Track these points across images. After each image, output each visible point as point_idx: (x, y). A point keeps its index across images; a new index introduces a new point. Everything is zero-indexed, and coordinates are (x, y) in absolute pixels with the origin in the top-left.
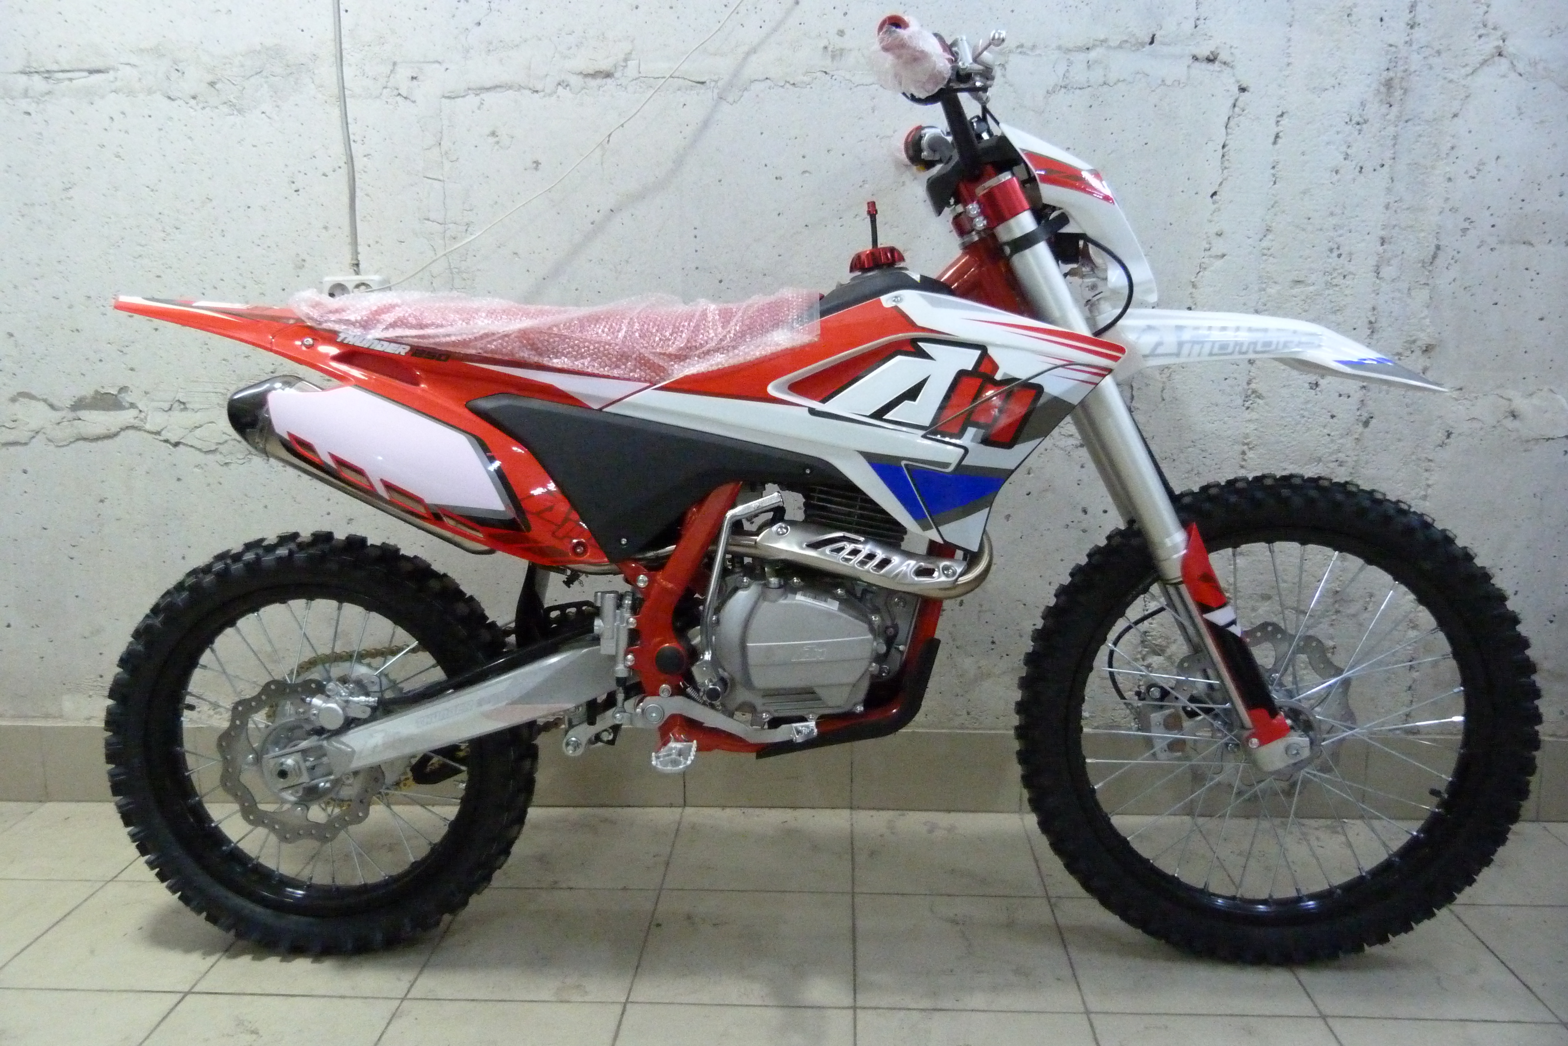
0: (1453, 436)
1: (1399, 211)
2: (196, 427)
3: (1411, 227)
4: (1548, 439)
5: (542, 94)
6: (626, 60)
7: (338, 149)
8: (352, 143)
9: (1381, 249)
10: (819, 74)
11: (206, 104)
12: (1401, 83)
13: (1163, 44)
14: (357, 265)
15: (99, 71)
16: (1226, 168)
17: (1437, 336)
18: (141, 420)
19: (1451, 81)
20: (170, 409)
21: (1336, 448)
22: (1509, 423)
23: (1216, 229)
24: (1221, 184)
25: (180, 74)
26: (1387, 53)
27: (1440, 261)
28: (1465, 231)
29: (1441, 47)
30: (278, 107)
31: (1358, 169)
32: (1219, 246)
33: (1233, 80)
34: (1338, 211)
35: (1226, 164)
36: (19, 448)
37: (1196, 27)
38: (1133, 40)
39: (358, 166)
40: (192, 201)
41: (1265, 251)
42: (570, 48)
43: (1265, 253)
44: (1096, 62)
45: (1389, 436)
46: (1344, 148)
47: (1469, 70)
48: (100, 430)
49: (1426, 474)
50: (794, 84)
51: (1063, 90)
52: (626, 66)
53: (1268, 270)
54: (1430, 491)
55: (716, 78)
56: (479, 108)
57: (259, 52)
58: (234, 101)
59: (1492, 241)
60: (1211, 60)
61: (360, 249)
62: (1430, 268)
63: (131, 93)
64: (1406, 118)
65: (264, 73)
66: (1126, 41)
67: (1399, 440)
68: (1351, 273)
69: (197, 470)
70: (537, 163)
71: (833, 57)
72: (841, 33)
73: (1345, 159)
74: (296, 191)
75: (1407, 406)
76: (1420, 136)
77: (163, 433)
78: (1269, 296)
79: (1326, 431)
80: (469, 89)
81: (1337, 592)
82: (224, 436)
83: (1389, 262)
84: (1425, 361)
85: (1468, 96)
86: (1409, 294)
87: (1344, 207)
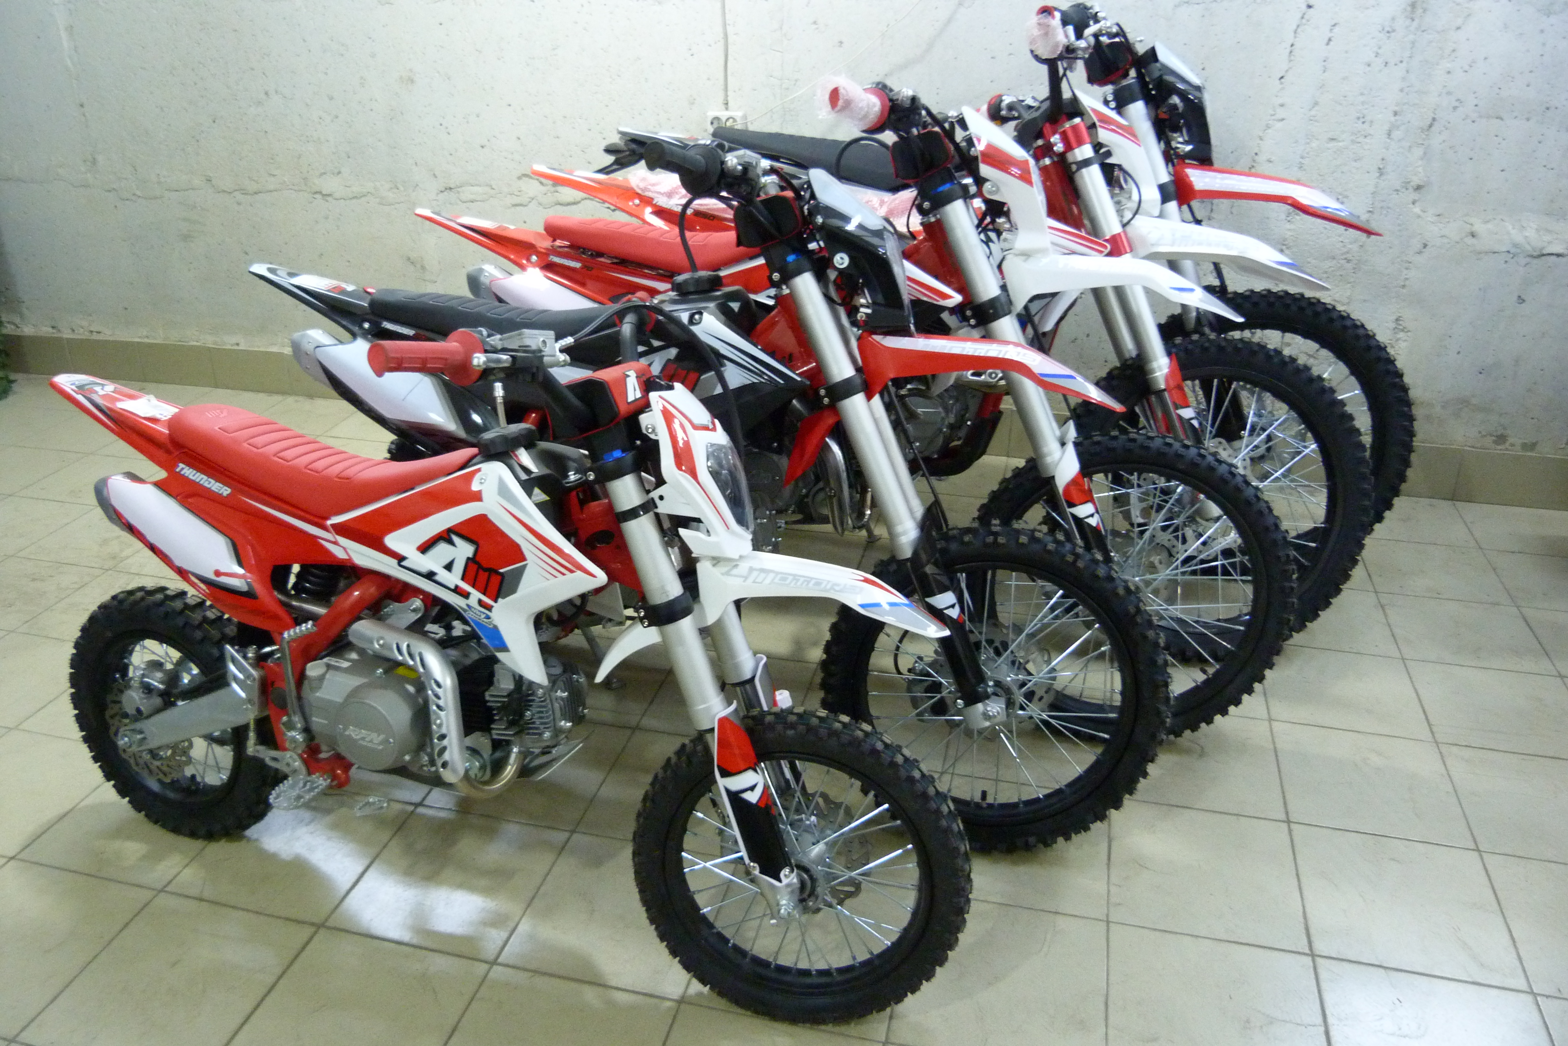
0: (1427, 247)
1: (1409, 93)
3: (1417, 104)
4: (1494, 253)
7: (719, 30)
8: (727, 26)
9: (1393, 119)
14: (727, 104)
16: (1291, 61)
17: (1425, 179)
21: (1346, 250)
22: (1470, 241)
23: (1281, 101)
24: (1287, 71)
27: (1435, 129)
28: (1455, 108)
31: (1384, 63)
32: (1281, 113)
34: (1366, 92)
35: (1292, 58)
36: (521, 208)
39: (730, 40)
40: (629, 59)
43: (1313, 119)
45: (1383, 244)
46: (1376, 49)
48: (571, 200)
49: (1405, 272)
53: (1312, 130)
54: (1407, 283)
56: (807, 6)
59: (1474, 116)
61: (729, 93)
62: (1427, 133)
64: (1423, 29)
67: (1390, 248)
68: (1370, 135)
70: (841, 42)
73: (1376, 56)
74: (692, 55)
75: (1400, 225)
76: (1431, 42)
78: (1312, 148)
79: (1341, 239)
83: (1398, 127)
84: (1415, 196)
85: (1469, 15)
86: (1409, 150)
87: (1371, 89)
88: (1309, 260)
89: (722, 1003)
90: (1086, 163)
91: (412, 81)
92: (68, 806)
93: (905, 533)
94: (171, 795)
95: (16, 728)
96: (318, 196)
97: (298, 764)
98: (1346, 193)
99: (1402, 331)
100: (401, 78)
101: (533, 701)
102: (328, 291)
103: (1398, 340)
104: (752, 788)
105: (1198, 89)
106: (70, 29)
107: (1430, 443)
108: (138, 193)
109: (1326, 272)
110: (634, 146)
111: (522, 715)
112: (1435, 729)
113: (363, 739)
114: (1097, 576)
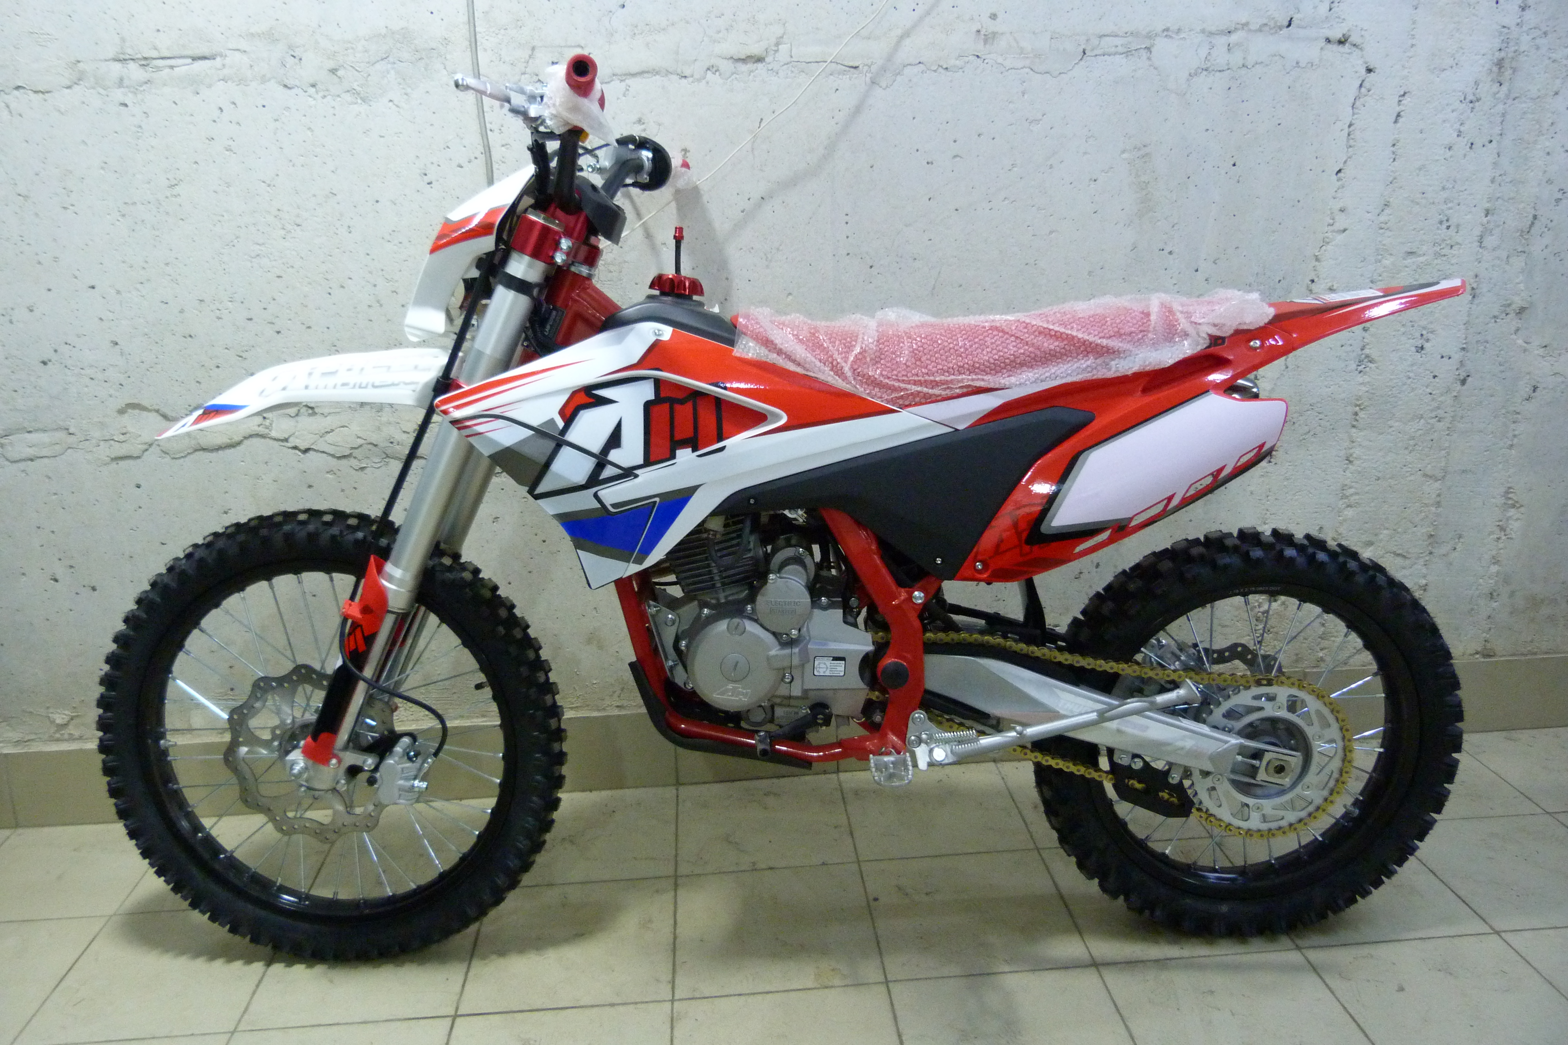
0: (1538, 390)
1: (1503, 184)
2: (327, 432)
3: (1513, 199)
5: (691, 79)
6: (777, 44)
7: (474, 138)
8: (489, 132)
9: (1485, 220)
10: (971, 58)
11: (326, 93)
12: (1511, 62)
13: (1299, 27)
15: (204, 58)
16: (1350, 147)
17: (1529, 299)
18: (267, 428)
19: (1554, 61)
20: (297, 415)
21: (1436, 405)
23: (1340, 205)
24: (1345, 162)
25: (296, 60)
26: (1501, 33)
27: (1536, 230)
28: (1558, 200)
29: (1548, 29)
30: (406, 94)
31: (1469, 145)
32: (1342, 221)
33: (1360, 62)
34: (1448, 185)
35: (1351, 142)
36: (132, 462)
37: (1330, 10)
38: (1272, 24)
39: (496, 156)
40: (314, 196)
41: (1383, 225)
42: (719, 32)
43: (1383, 227)
44: (1237, 44)
45: (1483, 392)
46: (1457, 126)
48: (222, 440)
49: (1513, 426)
50: (947, 68)
51: (1205, 73)
52: (776, 51)
53: (1384, 242)
54: (1516, 441)
55: (869, 62)
56: (624, 95)
57: (384, 36)
58: (358, 89)
60: (1341, 42)
62: (1526, 237)
63: (242, 81)
64: (1513, 96)
65: (391, 59)
66: (1266, 25)
67: (1492, 396)
68: (1458, 244)
69: (328, 475)
70: (685, 151)
71: (986, 41)
72: (994, 17)
73: (1458, 136)
74: (429, 184)
75: (1500, 365)
76: (1525, 113)
77: (291, 439)
78: (1385, 267)
79: (1429, 390)
80: (614, 75)
81: (1432, 535)
82: (359, 440)
83: (1491, 232)
84: (1515, 323)
86: (1508, 262)
87: (1455, 181)
98: (1432, 326)
99: (1513, 506)
103: (1508, 520)
107: (1555, 653)
109: (1413, 438)
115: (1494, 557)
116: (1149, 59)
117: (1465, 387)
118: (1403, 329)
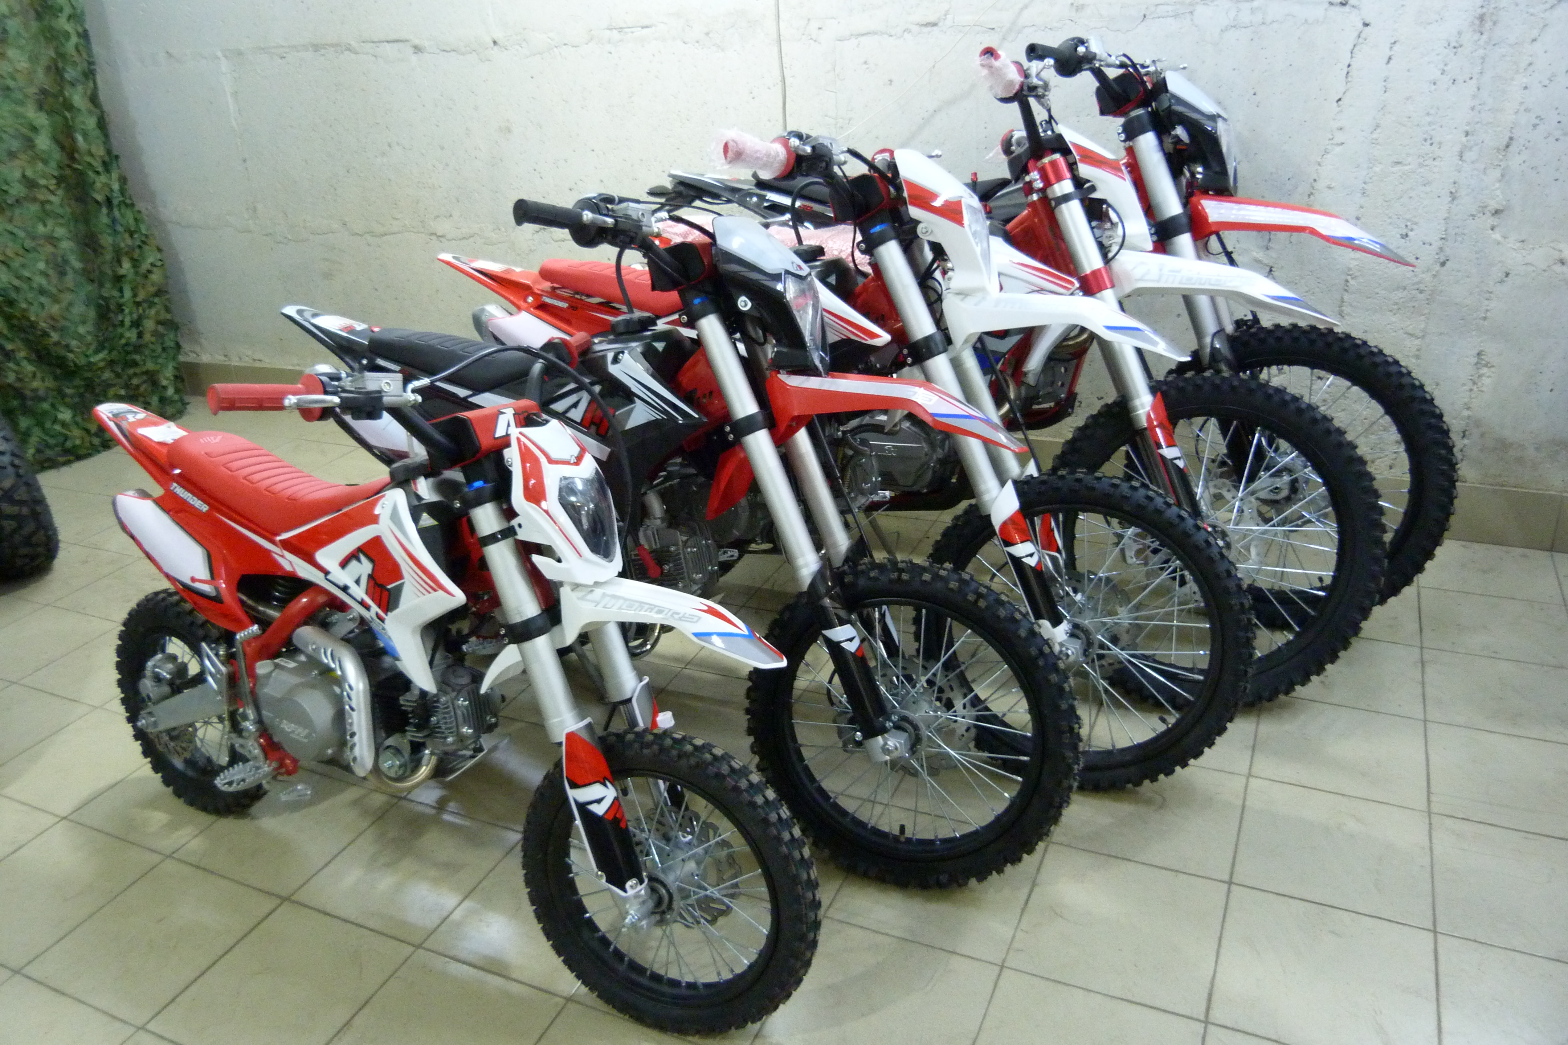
0: (1510, 276)
1: (1481, 112)
3: (1491, 123)
5: (894, 37)
6: (945, 15)
7: (777, 73)
8: (784, 69)
9: (1464, 139)
10: (1068, 22)
11: (704, 46)
12: (1491, 16)
15: (647, 27)
16: (1348, 82)
17: (1505, 202)
19: (1532, 15)
21: (1418, 280)
22: (1558, 268)
23: (1339, 124)
24: (1344, 93)
25: (690, 28)
27: (1513, 149)
28: (1535, 126)
30: (743, 47)
31: (1452, 81)
32: (1340, 137)
33: (1359, 18)
34: (1432, 112)
35: (1349, 79)
39: (787, 83)
40: (696, 104)
42: (912, 8)
43: (1375, 142)
44: (1258, 8)
45: (1460, 273)
46: (1441, 66)
47: (1548, 6)
49: (1486, 302)
50: (1050, 28)
51: (1233, 29)
52: (946, 19)
53: (1376, 153)
54: (1489, 314)
55: (1001, 25)
56: (858, 47)
57: (733, 14)
58: (719, 44)
59: (1557, 134)
60: (1343, 4)
62: (1504, 154)
63: (664, 40)
64: (1493, 42)
65: (736, 27)
67: (1468, 277)
68: (1440, 157)
70: (891, 81)
71: (1077, 10)
73: (1442, 74)
74: (753, 98)
75: (1476, 253)
76: (1504, 56)
80: (851, 35)
83: (1470, 149)
84: (1492, 221)
85: (1545, 26)
86: (1485, 172)
87: (1438, 109)
88: (1377, 290)
89: (600, 1004)
90: (1066, 198)
91: (509, 130)
92: (119, 777)
93: (806, 565)
94: (190, 773)
95: (101, 707)
96: (434, 237)
97: (257, 751)
98: (1415, 220)
99: (1486, 365)
100: (500, 127)
101: (438, 707)
102: (341, 330)
103: (1480, 376)
104: (599, 801)
105: (1214, 118)
106: (235, 94)
107: (1522, 488)
108: (290, 237)
109: (1396, 304)
110: (681, 188)
111: (427, 720)
112: (1433, 798)
113: (293, 732)
114: (999, 617)
115: (1466, 404)
116: (1192, 20)
117: (1445, 268)
118: (1389, 221)
